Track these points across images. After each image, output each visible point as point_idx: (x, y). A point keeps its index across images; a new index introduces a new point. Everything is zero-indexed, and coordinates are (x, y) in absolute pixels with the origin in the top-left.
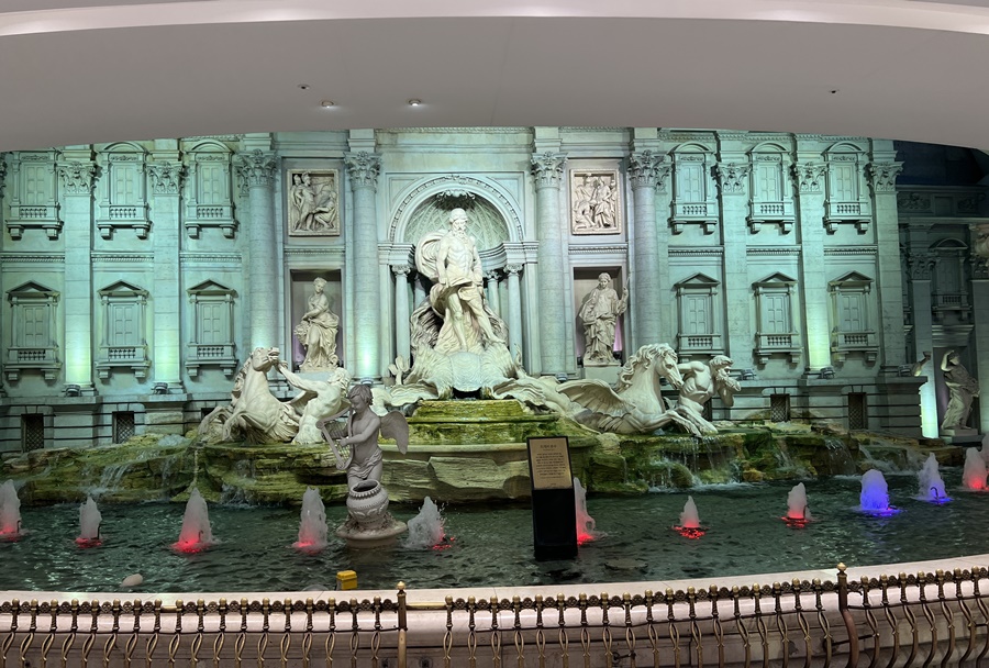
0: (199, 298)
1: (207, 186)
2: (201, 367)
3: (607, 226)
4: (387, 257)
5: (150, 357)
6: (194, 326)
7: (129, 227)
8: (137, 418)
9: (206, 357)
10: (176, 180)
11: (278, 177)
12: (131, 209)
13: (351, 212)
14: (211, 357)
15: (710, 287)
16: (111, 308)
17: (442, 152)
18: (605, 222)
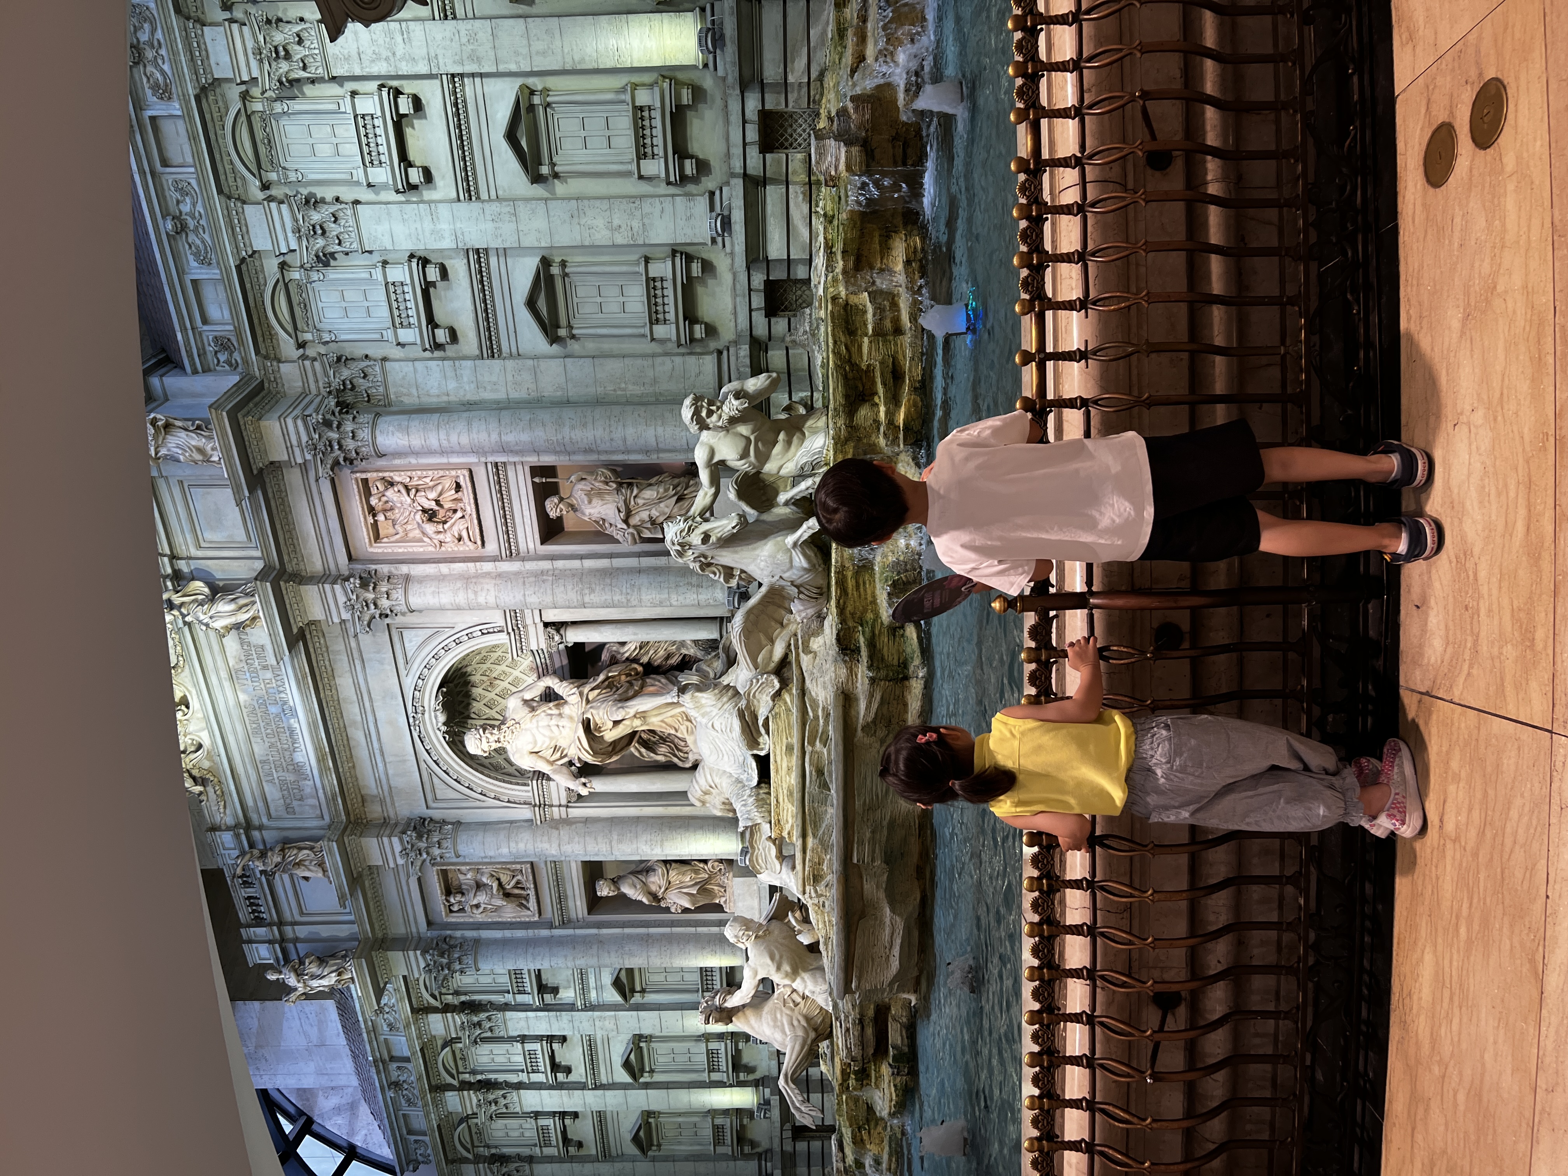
0: (638, 988)
3: (458, 487)
7: (552, 1057)
10: (483, 1015)
11: (458, 934)
12: (528, 1053)
16: (657, 1068)
17: (379, 739)
18: (453, 492)
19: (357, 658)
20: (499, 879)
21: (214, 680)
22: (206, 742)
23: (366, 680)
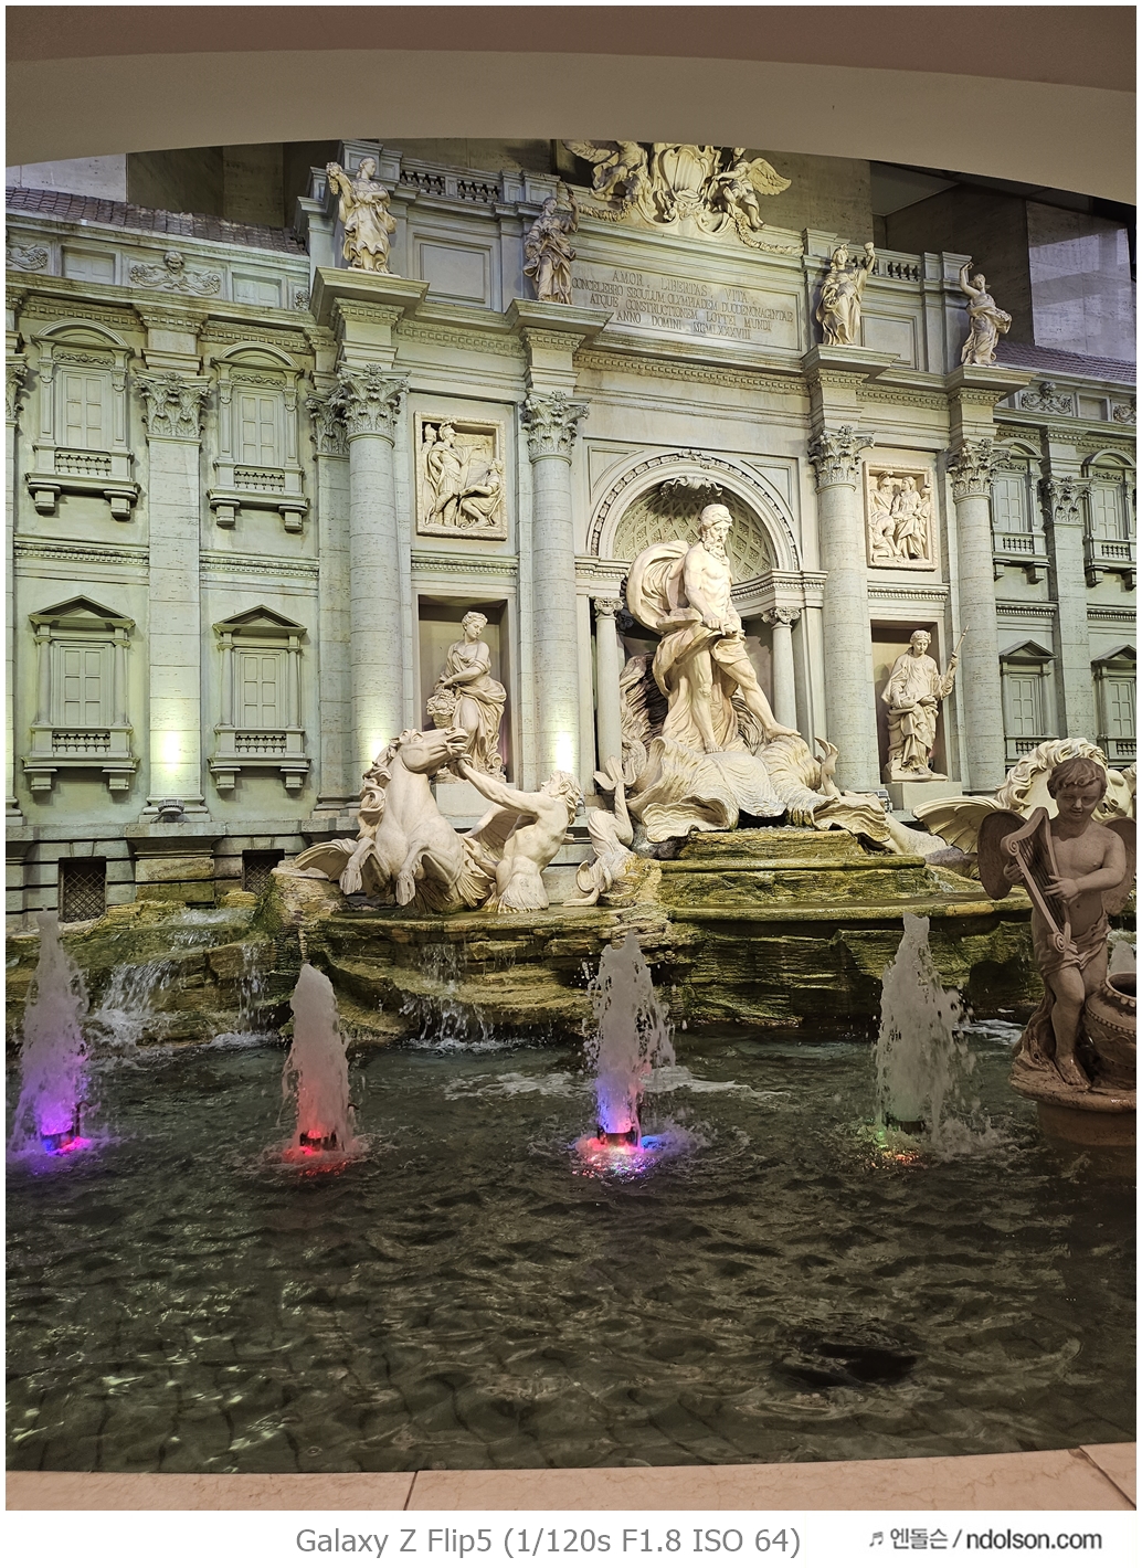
0: (239, 641)
1: (250, 433)
2: (246, 772)
3: (913, 557)
4: (587, 582)
5: (139, 752)
6: (227, 694)
7: (96, 493)
8: (113, 871)
9: (252, 753)
10: (194, 413)
12: (104, 458)
13: (530, 498)
14: (261, 754)
15: (1040, 663)
16: (57, 651)
17: (673, 412)
18: (912, 551)
19: (763, 418)
20: (485, 496)
21: (737, 267)
22: (671, 229)
23: (739, 420)
